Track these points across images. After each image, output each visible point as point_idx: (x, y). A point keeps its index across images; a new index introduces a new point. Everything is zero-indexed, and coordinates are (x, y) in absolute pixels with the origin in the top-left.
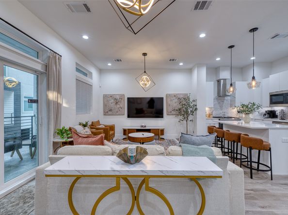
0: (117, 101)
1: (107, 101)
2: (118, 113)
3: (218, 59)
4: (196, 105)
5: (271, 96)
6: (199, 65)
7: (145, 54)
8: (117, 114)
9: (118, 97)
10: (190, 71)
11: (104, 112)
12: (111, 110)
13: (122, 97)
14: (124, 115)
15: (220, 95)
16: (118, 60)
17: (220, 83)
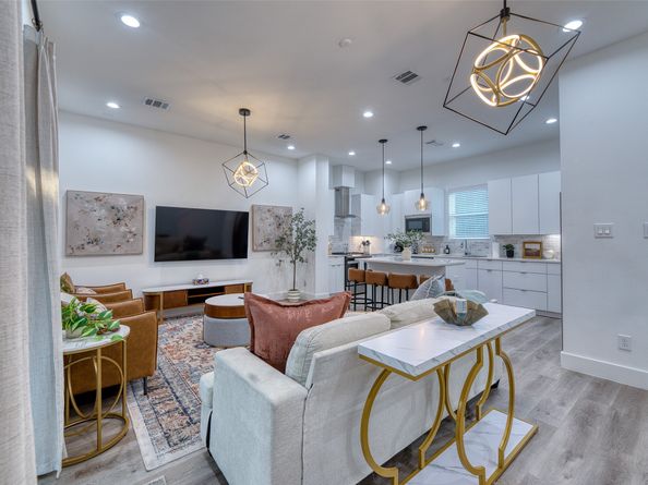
0: (119, 215)
1: (83, 212)
2: (122, 250)
3: (352, 154)
4: (314, 232)
5: (408, 221)
6: (320, 157)
7: (245, 112)
8: (118, 251)
9: (123, 203)
10: (296, 163)
11: (68, 245)
12: (95, 241)
13: (136, 204)
14: (141, 254)
15: (342, 214)
16: (158, 104)
17: (341, 193)
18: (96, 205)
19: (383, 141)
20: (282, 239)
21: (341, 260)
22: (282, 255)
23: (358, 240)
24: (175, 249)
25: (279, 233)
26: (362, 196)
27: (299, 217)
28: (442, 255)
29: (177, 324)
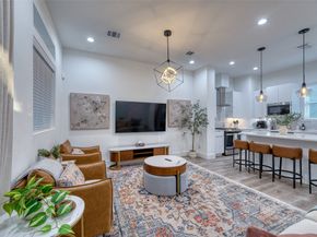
0: (97, 106)
1: (79, 105)
2: (99, 125)
3: (232, 63)
4: (206, 115)
7: (168, 33)
8: (97, 126)
9: (98, 100)
11: (71, 124)
12: (85, 121)
13: (105, 99)
14: (108, 128)
15: (220, 104)
16: (114, 34)
17: (220, 91)
18: (85, 101)
19: (261, 49)
20: (186, 120)
21: (222, 133)
22: (186, 130)
23: (230, 120)
24: (126, 125)
25: (184, 116)
26: (234, 93)
27: (196, 106)
28: (298, 131)
29: (127, 170)
